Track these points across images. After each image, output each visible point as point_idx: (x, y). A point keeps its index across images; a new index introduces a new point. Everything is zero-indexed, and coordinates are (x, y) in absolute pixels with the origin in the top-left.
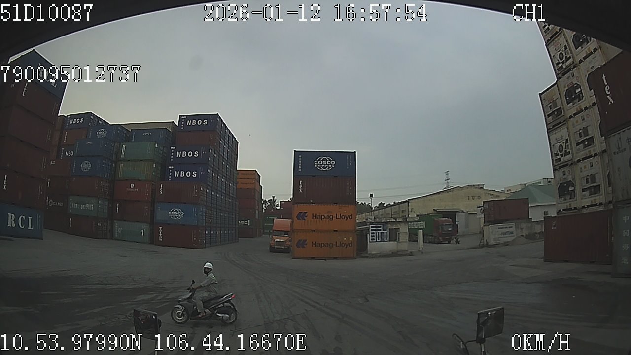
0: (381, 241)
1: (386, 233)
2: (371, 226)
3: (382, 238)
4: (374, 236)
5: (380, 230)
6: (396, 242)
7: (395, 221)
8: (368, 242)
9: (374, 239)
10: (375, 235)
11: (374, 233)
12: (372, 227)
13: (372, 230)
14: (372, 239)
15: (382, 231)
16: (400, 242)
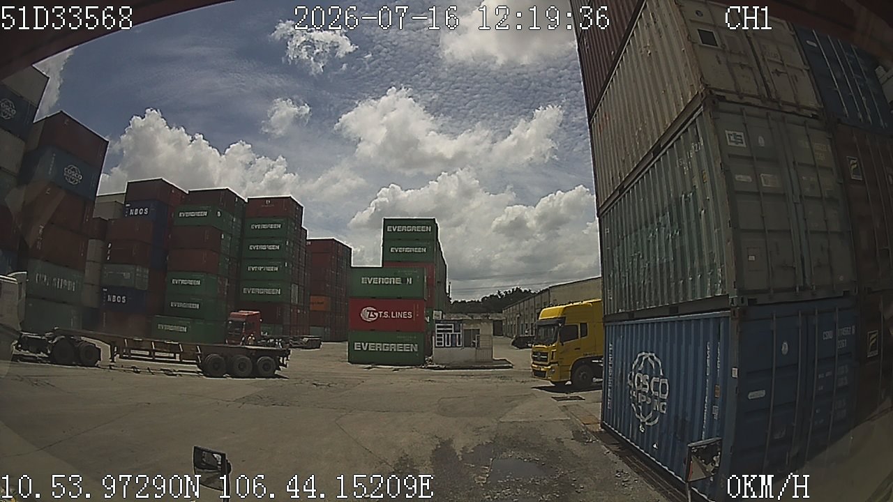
0: (451, 347)
1: (459, 335)
2: (437, 325)
3: (454, 341)
4: (441, 340)
5: (451, 331)
6: (474, 349)
7: (470, 318)
8: (434, 349)
9: (441, 344)
10: (443, 338)
11: (441, 335)
12: (438, 327)
13: (438, 331)
14: (438, 344)
15: (453, 333)
16: (481, 349)
